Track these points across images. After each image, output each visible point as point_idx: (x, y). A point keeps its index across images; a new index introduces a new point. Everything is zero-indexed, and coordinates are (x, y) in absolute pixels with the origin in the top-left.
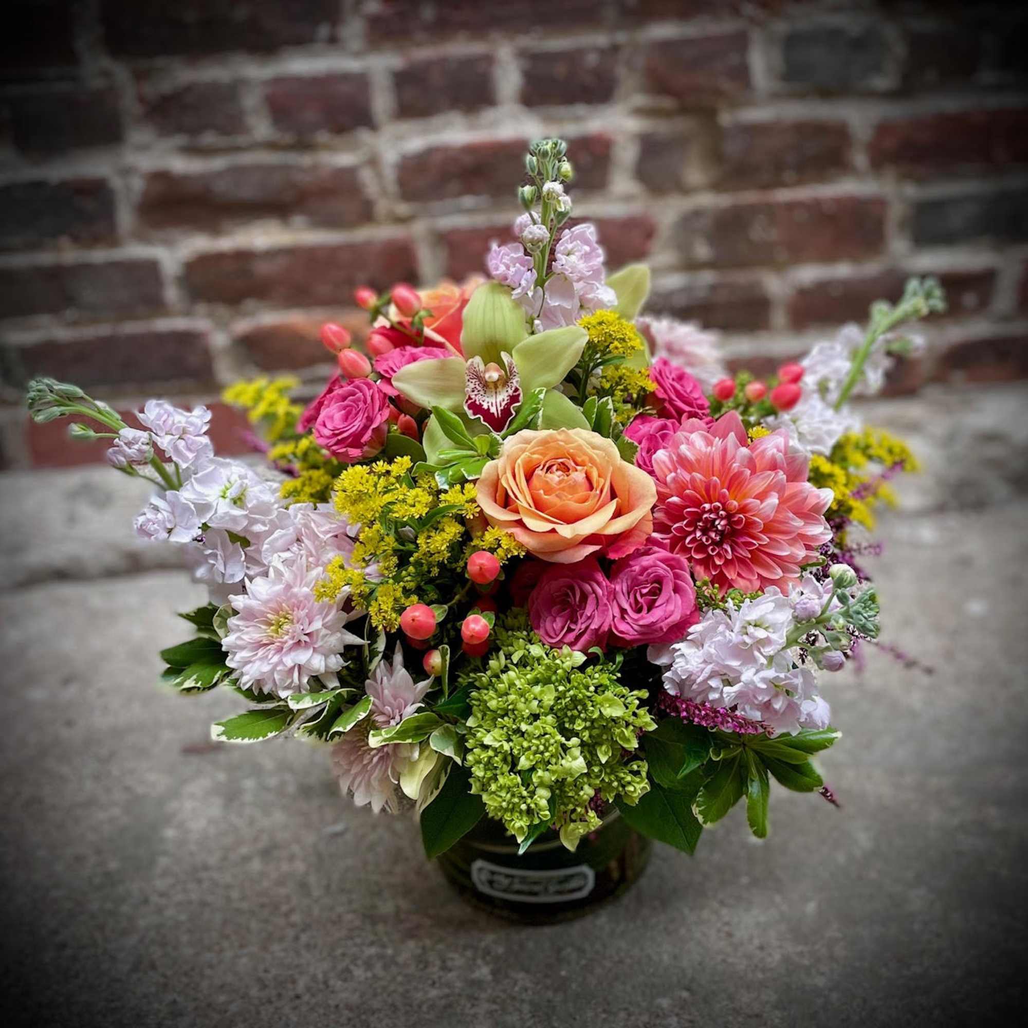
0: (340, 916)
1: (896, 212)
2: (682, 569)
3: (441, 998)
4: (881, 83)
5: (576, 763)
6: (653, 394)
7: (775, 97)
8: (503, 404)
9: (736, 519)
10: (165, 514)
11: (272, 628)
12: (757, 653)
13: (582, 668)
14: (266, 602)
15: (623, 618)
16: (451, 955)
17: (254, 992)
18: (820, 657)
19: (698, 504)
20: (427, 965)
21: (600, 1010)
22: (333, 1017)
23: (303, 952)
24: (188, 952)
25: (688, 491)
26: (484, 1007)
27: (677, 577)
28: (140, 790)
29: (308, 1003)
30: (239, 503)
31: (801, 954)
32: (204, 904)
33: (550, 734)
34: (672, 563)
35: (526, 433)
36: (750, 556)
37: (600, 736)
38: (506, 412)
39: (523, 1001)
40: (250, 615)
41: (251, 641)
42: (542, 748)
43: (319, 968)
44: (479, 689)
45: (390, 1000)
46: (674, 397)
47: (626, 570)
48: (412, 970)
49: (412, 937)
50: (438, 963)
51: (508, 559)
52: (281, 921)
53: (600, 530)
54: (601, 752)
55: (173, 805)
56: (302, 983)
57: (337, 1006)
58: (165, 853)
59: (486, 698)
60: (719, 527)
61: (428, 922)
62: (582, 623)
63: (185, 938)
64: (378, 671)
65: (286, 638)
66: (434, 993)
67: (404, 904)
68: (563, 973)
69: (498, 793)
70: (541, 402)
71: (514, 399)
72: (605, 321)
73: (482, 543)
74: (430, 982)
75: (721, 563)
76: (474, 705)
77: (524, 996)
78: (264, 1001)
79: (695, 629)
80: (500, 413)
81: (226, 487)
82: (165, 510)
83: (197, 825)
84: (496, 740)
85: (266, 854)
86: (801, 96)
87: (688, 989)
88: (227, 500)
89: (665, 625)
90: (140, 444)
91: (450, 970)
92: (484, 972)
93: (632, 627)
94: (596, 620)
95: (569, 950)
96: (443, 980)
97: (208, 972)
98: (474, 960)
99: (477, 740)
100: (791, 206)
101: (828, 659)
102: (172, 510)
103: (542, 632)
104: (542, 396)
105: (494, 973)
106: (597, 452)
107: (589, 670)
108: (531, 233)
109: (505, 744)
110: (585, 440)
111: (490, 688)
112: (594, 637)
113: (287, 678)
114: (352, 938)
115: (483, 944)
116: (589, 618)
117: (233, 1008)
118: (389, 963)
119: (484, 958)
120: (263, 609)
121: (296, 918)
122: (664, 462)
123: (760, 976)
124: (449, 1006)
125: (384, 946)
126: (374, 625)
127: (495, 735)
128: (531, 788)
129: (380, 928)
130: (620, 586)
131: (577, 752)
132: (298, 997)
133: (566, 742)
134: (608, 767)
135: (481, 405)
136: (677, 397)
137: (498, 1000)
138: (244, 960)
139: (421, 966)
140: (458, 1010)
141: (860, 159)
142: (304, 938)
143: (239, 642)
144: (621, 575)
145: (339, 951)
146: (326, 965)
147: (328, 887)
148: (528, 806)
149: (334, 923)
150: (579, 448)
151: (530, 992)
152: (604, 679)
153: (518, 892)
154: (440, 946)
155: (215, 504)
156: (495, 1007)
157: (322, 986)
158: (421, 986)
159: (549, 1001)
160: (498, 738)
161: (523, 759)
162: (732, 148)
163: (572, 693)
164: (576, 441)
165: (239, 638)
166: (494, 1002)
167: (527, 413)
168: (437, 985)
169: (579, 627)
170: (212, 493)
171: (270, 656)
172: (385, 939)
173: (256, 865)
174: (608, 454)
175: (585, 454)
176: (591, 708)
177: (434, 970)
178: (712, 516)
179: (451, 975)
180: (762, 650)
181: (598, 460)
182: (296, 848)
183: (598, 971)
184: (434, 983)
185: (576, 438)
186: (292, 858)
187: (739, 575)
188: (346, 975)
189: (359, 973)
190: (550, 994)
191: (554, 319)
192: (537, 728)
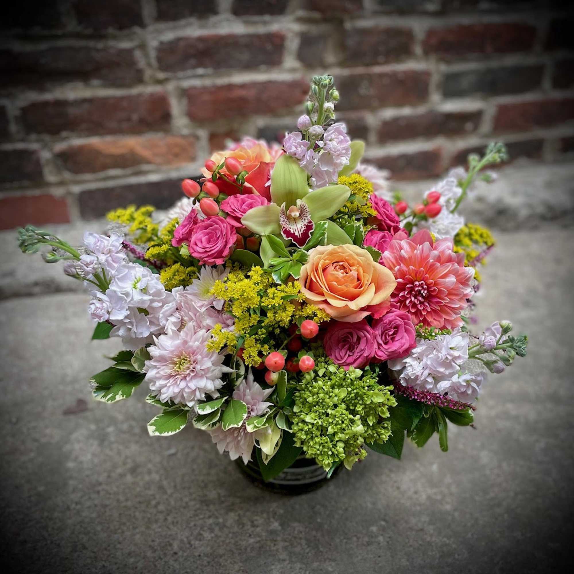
0: (187, 503)
1: (435, 79)
2: (408, 320)
3: (257, 543)
4: (431, 7)
5: (359, 428)
6: (375, 217)
7: (376, 13)
8: (302, 230)
9: (432, 289)
10: (108, 303)
11: (177, 366)
12: (453, 364)
13: (361, 378)
14: (172, 352)
15: (379, 348)
16: (255, 518)
17: (149, 554)
18: (492, 366)
19: (412, 282)
20: (243, 525)
21: (342, 538)
22: (198, 562)
23: (171, 527)
24: (103, 535)
25: (407, 276)
26: (281, 544)
27: (406, 324)
28: (44, 440)
29: (182, 556)
30: (144, 291)
31: (435, 494)
32: (105, 506)
33: (345, 414)
34: (404, 317)
35: (319, 248)
36: (439, 309)
37: (369, 411)
38: (305, 235)
39: (301, 539)
40: (162, 359)
41: (165, 374)
42: (340, 422)
43: (184, 535)
44: (299, 391)
45: (228, 548)
46: (386, 218)
47: (381, 323)
48: (236, 529)
49: (231, 510)
50: (249, 523)
51: (321, 323)
52: (154, 511)
53: (369, 303)
54: (370, 421)
55: (68, 447)
56: (176, 546)
57: (199, 556)
58: (71, 478)
59: (305, 396)
60: (424, 295)
61: (238, 501)
62: (358, 353)
63: (99, 528)
64: (241, 385)
65: (188, 372)
66: (251, 541)
67: (222, 492)
68: (319, 520)
69: (314, 446)
70: (326, 229)
71: (309, 227)
72: (358, 181)
73: (303, 313)
74: (248, 535)
75: (425, 314)
76: (297, 400)
77: (301, 536)
78: (157, 558)
79: (416, 351)
80: (301, 235)
81: (135, 282)
82: (107, 301)
83: (87, 458)
84: (312, 418)
85: (133, 471)
86: (388, 13)
87: (384, 520)
88: (138, 290)
89: (401, 351)
90: (94, 264)
91: (257, 527)
92: (275, 525)
93: (384, 353)
94: (366, 351)
95: (318, 507)
96: (255, 533)
97: (119, 546)
98: (269, 519)
99: (300, 419)
100: (381, 76)
101: (497, 368)
102: (110, 300)
103: (333, 357)
104: (326, 226)
105: (281, 525)
106: (361, 258)
107: (364, 379)
108: (314, 131)
109: (319, 420)
110: (352, 251)
111: (306, 390)
112: (365, 360)
113: (192, 395)
114: (197, 515)
115: (271, 509)
116: (362, 350)
117: (140, 565)
118: (222, 526)
119: (274, 518)
120: (171, 356)
121: (161, 507)
122: (389, 258)
123: (418, 508)
124: (261, 547)
125: (217, 518)
126: (247, 364)
127: (313, 417)
128: (334, 443)
129: (212, 507)
130: (378, 332)
131: (359, 422)
132: (175, 553)
133: (354, 418)
134: (373, 427)
135: (290, 231)
136: (387, 217)
137: (287, 540)
138: (138, 536)
139: (241, 526)
140: (268, 548)
141: (418, 50)
142: (170, 519)
143: (158, 375)
144: (378, 326)
145: (192, 524)
146: (187, 533)
147: (175, 487)
148: (332, 452)
149: (184, 508)
150: (350, 255)
151: (303, 533)
152: (372, 382)
153: (289, 480)
154: (248, 514)
155: (131, 292)
156: (286, 544)
157: (188, 546)
158: (243, 538)
159: (315, 536)
160: (314, 418)
161: (330, 428)
162: (351, 42)
163: (355, 391)
164: (348, 252)
165: (158, 373)
166: (286, 541)
167: (318, 236)
168: (252, 536)
169: (356, 354)
170: (128, 286)
171: (178, 383)
172: (216, 513)
173: (129, 478)
174: (367, 259)
175: (355, 259)
176: (366, 399)
177: (248, 526)
178: (420, 288)
179: (258, 529)
180: (456, 362)
181: (361, 262)
182: (150, 466)
183: (336, 516)
184: (250, 535)
185: (348, 250)
186: (149, 472)
187: (434, 319)
188: (199, 537)
189: (207, 535)
190: (314, 533)
191: (322, 177)
192: (337, 412)
